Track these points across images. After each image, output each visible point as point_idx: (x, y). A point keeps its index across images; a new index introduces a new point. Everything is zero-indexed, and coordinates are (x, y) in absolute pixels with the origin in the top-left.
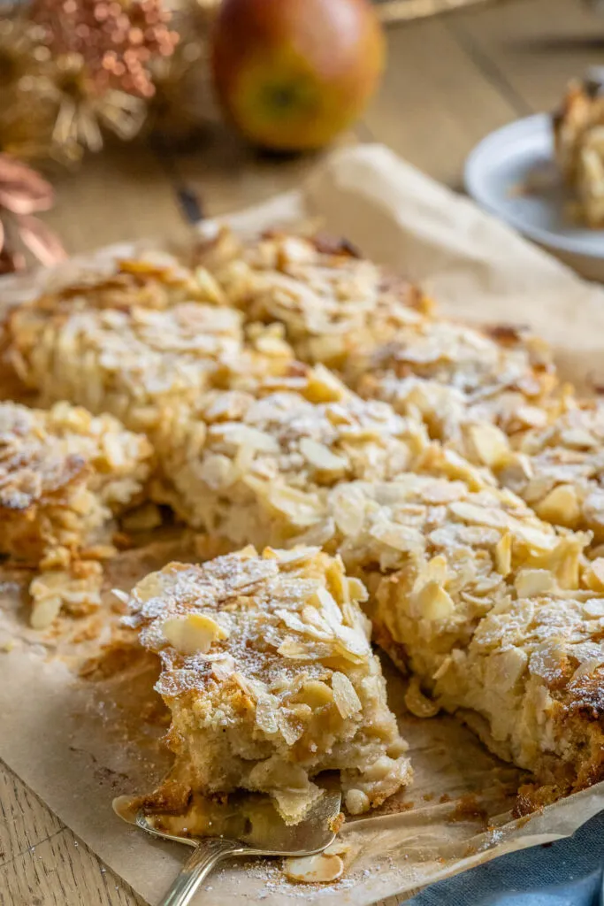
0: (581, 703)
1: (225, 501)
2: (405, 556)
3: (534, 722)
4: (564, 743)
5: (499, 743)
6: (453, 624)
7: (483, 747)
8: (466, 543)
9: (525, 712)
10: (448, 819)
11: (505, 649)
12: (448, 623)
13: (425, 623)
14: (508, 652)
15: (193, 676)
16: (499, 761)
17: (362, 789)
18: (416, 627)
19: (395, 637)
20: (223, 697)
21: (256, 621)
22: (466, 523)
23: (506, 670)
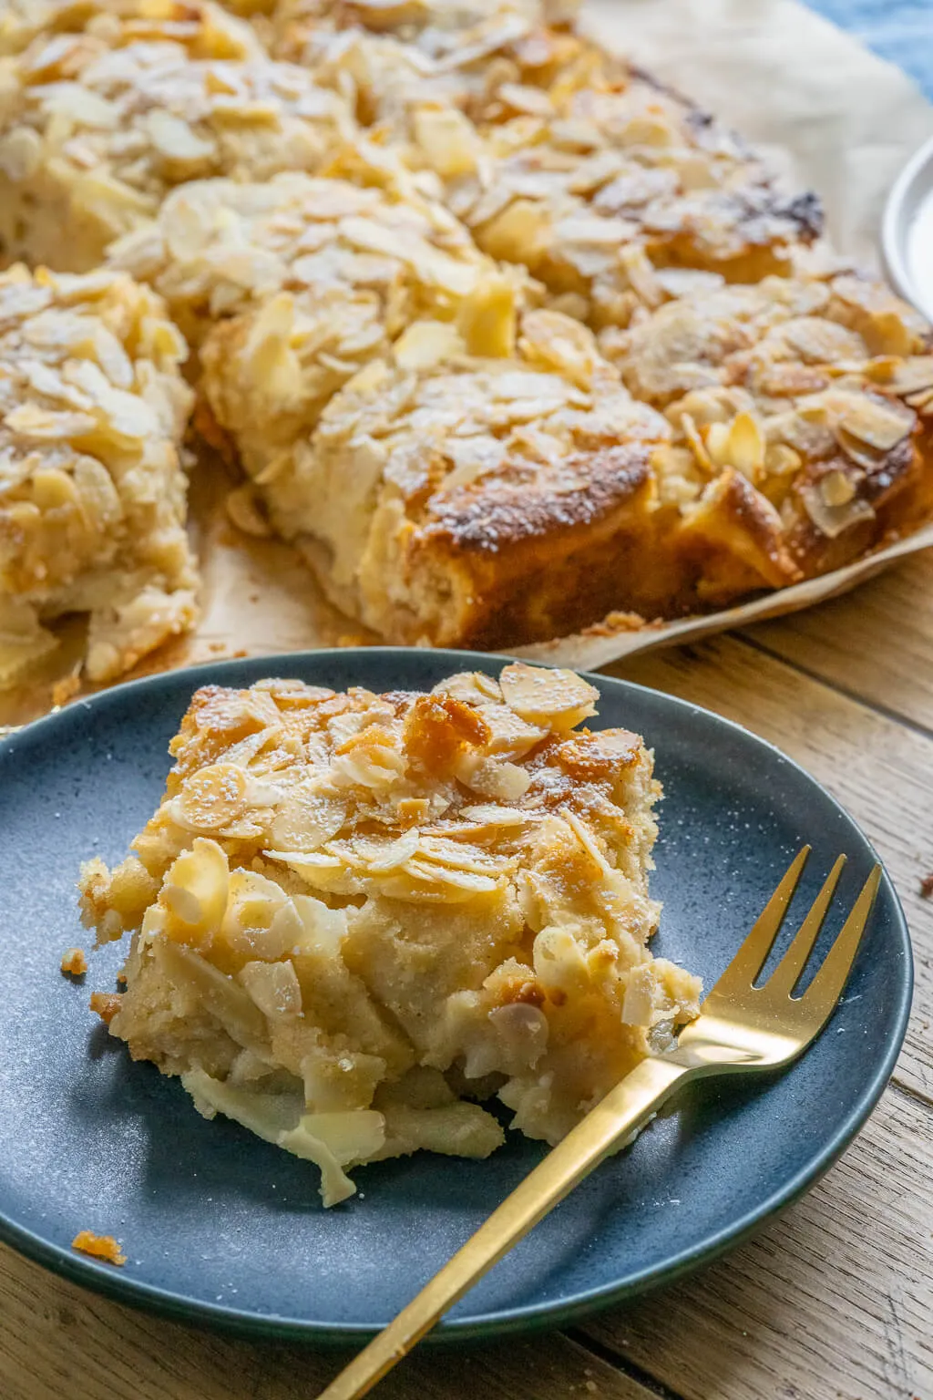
0: (440, 527)
1: (29, 199)
2: (248, 297)
3: (382, 558)
4: (418, 589)
5: (343, 588)
7: (320, 593)
8: (346, 280)
9: (373, 541)
11: (357, 442)
13: (257, 397)
14: (360, 448)
16: (337, 615)
17: (113, 643)
18: (246, 404)
19: (220, 419)
22: (357, 250)
23: (355, 476)
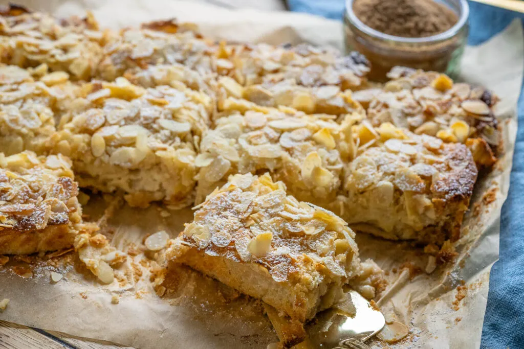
0: (451, 195)
1: (134, 171)
2: (279, 159)
5: (389, 232)
6: (335, 184)
7: (381, 239)
8: (300, 141)
10: (409, 279)
11: (378, 185)
12: (333, 185)
13: (320, 189)
15: (284, 265)
16: (394, 241)
17: (366, 284)
20: (310, 269)
21: (275, 224)
23: (383, 196)
